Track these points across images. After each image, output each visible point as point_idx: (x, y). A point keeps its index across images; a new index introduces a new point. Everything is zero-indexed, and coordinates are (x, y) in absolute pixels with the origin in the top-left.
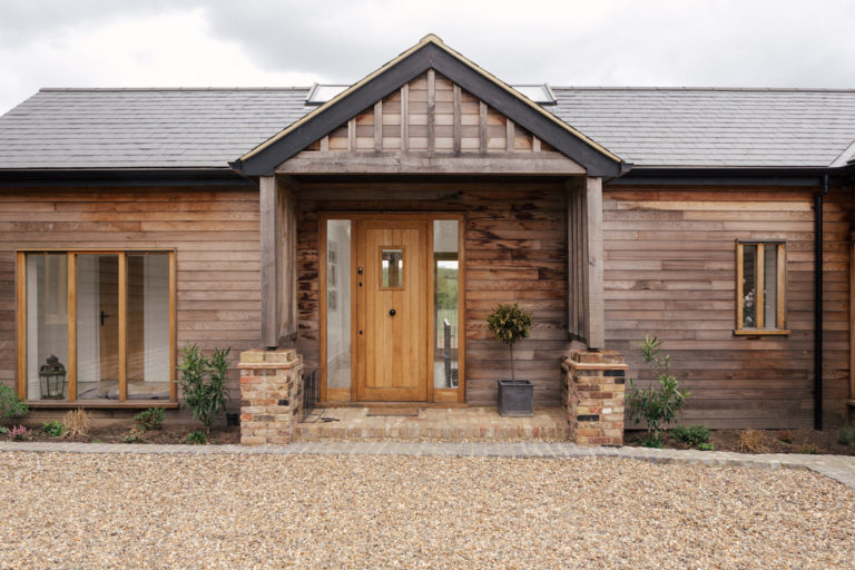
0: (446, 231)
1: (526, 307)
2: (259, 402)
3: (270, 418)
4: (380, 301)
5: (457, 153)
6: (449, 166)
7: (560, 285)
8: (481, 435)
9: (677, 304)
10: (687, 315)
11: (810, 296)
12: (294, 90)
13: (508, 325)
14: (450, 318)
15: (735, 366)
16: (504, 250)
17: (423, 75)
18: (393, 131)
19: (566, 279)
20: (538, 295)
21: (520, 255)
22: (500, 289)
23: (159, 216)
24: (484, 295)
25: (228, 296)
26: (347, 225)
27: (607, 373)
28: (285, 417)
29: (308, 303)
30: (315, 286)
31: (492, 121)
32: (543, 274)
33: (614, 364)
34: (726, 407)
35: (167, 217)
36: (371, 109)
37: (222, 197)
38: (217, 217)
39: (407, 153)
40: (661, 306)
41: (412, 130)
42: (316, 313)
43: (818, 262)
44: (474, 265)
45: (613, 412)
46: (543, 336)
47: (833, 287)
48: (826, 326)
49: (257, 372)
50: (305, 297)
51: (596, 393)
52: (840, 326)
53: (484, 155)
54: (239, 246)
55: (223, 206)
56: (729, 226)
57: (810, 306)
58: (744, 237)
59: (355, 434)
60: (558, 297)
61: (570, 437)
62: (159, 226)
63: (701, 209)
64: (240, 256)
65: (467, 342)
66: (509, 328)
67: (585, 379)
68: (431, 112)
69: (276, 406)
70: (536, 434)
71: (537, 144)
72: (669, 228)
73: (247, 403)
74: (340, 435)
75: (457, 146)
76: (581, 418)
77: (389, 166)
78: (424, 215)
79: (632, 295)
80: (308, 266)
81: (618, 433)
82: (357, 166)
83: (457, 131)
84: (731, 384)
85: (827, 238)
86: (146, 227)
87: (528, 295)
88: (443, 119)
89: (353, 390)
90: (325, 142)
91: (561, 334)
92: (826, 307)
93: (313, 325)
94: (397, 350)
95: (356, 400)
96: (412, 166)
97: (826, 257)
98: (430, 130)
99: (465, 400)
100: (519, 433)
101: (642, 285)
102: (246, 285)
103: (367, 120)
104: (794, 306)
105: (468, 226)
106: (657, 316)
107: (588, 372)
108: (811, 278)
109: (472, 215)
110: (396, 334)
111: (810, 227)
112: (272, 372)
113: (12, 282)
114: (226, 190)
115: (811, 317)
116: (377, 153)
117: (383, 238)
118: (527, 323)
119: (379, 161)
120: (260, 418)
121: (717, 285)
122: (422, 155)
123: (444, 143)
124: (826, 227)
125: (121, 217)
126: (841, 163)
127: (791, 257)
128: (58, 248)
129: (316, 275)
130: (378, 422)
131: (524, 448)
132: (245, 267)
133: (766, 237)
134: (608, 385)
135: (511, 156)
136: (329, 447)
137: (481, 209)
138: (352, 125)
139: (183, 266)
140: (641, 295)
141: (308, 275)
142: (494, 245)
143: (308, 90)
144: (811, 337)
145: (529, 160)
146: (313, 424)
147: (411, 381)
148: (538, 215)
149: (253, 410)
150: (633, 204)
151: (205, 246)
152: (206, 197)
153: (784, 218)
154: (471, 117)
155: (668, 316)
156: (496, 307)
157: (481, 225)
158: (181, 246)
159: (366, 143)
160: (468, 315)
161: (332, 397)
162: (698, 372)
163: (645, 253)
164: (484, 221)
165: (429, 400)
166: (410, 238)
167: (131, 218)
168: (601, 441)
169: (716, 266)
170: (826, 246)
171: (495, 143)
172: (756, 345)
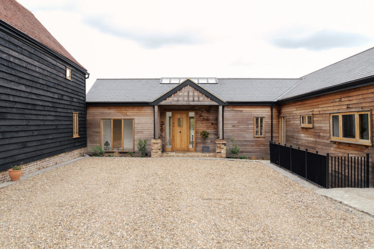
0: (192, 114)
1: (208, 131)
2: (155, 149)
3: (157, 152)
4: (177, 129)
5: (194, 101)
6: (192, 103)
7: (216, 126)
8: (198, 156)
9: (241, 130)
10: (243, 133)
11: (271, 129)
12: (156, 79)
13: (204, 135)
14: (193, 133)
15: (254, 144)
16: (204, 119)
17: (187, 85)
18: (181, 96)
19: (217, 125)
20: (211, 128)
21: (207, 120)
22: (203, 127)
23: (131, 111)
24: (200, 128)
25: (146, 128)
26: (171, 113)
27: (223, 144)
28: (160, 152)
29: (162, 130)
30: (164, 126)
31: (201, 94)
32: (212, 124)
33: (224, 142)
34: (252, 152)
35: (132, 111)
36: (177, 92)
37: (144, 107)
38: (143, 112)
39: (184, 101)
40: (238, 131)
41: (184, 96)
42: (164, 132)
43: (272, 121)
44: (198, 122)
45: (224, 151)
46: (212, 137)
47: (275, 127)
48: (273, 135)
49: (154, 143)
50: (162, 129)
51: (220, 148)
52: (277, 135)
53: (199, 101)
54: (148, 118)
55: (144, 109)
56: (253, 114)
57: (270, 131)
58: (256, 116)
59: (173, 156)
60: (216, 129)
61: (215, 157)
62: (131, 113)
63: (247, 110)
64: (148, 120)
65: (196, 139)
66: (205, 135)
67: (218, 145)
68: (188, 93)
69: (158, 150)
70: (209, 156)
71: (209, 99)
72: (240, 114)
73: (152, 149)
74: (170, 156)
75: (194, 100)
76: (217, 153)
77: (180, 103)
78: (187, 111)
79: (232, 128)
80: (162, 122)
81: (225, 156)
82: (174, 103)
83: (194, 96)
84: (253, 147)
85: (274, 116)
86: (128, 114)
87: (209, 128)
88: (191, 94)
89: (172, 149)
90: (167, 99)
91: (216, 137)
92: (273, 131)
93: (163, 135)
94: (181, 140)
95: (172, 151)
96: (185, 103)
97: (274, 120)
98: (188, 96)
99: (196, 151)
100: (206, 156)
101: (234, 126)
102: (149, 126)
103: (176, 94)
104: (267, 131)
105: (196, 114)
106: (237, 133)
107: (219, 144)
108: (271, 125)
109: (197, 111)
110: (181, 137)
111: (270, 114)
112: (157, 143)
113: (100, 125)
114: (145, 106)
115: (271, 133)
116: (178, 101)
117: (178, 116)
118: (208, 134)
119: (178, 102)
120: (155, 152)
121: (250, 126)
122: (186, 101)
123: (191, 99)
124: (273, 114)
125: (123, 112)
126: (276, 101)
127: (266, 120)
128: (109, 118)
129: (164, 124)
130: (178, 154)
131: (206, 158)
132: (149, 122)
133: (261, 116)
134: (223, 146)
135: (204, 101)
136: (169, 158)
137: (199, 110)
138: (173, 95)
139: (136, 122)
140: (234, 128)
141: (162, 124)
142: (202, 118)
143: (160, 79)
144: (271, 137)
145: (208, 102)
146: (165, 154)
147: (184, 146)
148: (211, 111)
149: (154, 151)
150: (232, 109)
151: (140, 118)
152: (141, 107)
153: (265, 112)
154: (196, 93)
155: (240, 133)
156: (202, 131)
157: (199, 114)
158: (135, 118)
159: (176, 99)
160: (196, 133)
161: (168, 150)
162: (246, 145)
163: (234, 119)
164: (200, 112)
165: (188, 150)
166: (184, 116)
167: (125, 112)
168: (221, 157)
169: (250, 122)
170: (273, 118)
171: (201, 99)
172: (258, 139)
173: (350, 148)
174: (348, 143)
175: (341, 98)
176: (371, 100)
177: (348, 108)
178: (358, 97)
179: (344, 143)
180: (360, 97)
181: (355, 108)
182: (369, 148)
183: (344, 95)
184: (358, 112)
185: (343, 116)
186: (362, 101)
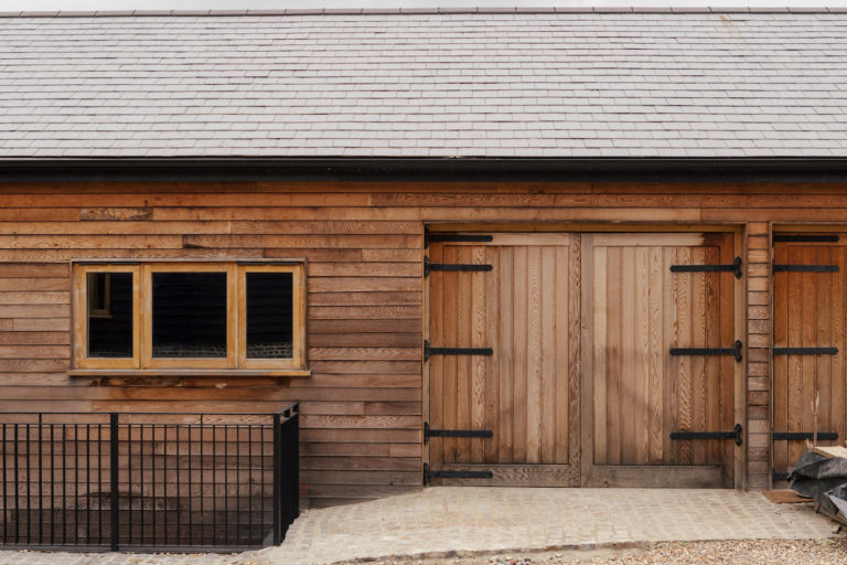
173: (197, 394)
174: (182, 378)
175: (148, 209)
176: (309, 232)
177: (188, 247)
178: (240, 215)
179: (161, 378)
180: (258, 215)
181: (229, 250)
182: (294, 384)
183: (169, 201)
184: (241, 264)
185: (155, 276)
186: (261, 229)
